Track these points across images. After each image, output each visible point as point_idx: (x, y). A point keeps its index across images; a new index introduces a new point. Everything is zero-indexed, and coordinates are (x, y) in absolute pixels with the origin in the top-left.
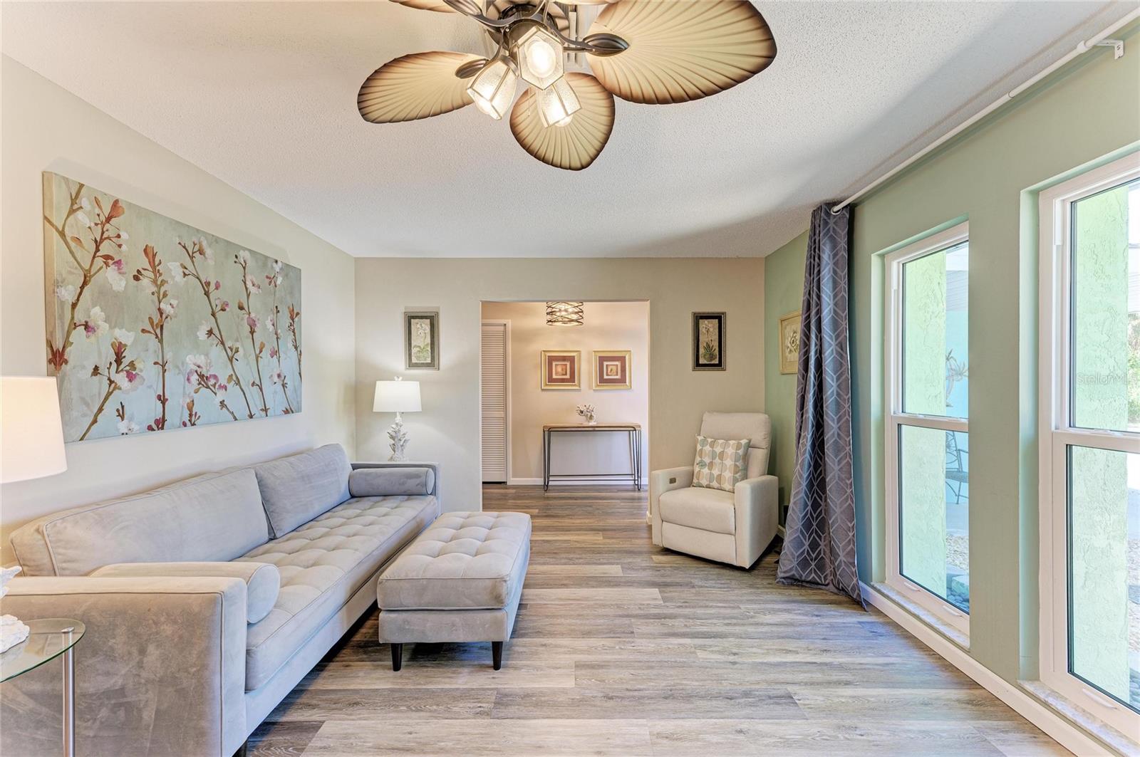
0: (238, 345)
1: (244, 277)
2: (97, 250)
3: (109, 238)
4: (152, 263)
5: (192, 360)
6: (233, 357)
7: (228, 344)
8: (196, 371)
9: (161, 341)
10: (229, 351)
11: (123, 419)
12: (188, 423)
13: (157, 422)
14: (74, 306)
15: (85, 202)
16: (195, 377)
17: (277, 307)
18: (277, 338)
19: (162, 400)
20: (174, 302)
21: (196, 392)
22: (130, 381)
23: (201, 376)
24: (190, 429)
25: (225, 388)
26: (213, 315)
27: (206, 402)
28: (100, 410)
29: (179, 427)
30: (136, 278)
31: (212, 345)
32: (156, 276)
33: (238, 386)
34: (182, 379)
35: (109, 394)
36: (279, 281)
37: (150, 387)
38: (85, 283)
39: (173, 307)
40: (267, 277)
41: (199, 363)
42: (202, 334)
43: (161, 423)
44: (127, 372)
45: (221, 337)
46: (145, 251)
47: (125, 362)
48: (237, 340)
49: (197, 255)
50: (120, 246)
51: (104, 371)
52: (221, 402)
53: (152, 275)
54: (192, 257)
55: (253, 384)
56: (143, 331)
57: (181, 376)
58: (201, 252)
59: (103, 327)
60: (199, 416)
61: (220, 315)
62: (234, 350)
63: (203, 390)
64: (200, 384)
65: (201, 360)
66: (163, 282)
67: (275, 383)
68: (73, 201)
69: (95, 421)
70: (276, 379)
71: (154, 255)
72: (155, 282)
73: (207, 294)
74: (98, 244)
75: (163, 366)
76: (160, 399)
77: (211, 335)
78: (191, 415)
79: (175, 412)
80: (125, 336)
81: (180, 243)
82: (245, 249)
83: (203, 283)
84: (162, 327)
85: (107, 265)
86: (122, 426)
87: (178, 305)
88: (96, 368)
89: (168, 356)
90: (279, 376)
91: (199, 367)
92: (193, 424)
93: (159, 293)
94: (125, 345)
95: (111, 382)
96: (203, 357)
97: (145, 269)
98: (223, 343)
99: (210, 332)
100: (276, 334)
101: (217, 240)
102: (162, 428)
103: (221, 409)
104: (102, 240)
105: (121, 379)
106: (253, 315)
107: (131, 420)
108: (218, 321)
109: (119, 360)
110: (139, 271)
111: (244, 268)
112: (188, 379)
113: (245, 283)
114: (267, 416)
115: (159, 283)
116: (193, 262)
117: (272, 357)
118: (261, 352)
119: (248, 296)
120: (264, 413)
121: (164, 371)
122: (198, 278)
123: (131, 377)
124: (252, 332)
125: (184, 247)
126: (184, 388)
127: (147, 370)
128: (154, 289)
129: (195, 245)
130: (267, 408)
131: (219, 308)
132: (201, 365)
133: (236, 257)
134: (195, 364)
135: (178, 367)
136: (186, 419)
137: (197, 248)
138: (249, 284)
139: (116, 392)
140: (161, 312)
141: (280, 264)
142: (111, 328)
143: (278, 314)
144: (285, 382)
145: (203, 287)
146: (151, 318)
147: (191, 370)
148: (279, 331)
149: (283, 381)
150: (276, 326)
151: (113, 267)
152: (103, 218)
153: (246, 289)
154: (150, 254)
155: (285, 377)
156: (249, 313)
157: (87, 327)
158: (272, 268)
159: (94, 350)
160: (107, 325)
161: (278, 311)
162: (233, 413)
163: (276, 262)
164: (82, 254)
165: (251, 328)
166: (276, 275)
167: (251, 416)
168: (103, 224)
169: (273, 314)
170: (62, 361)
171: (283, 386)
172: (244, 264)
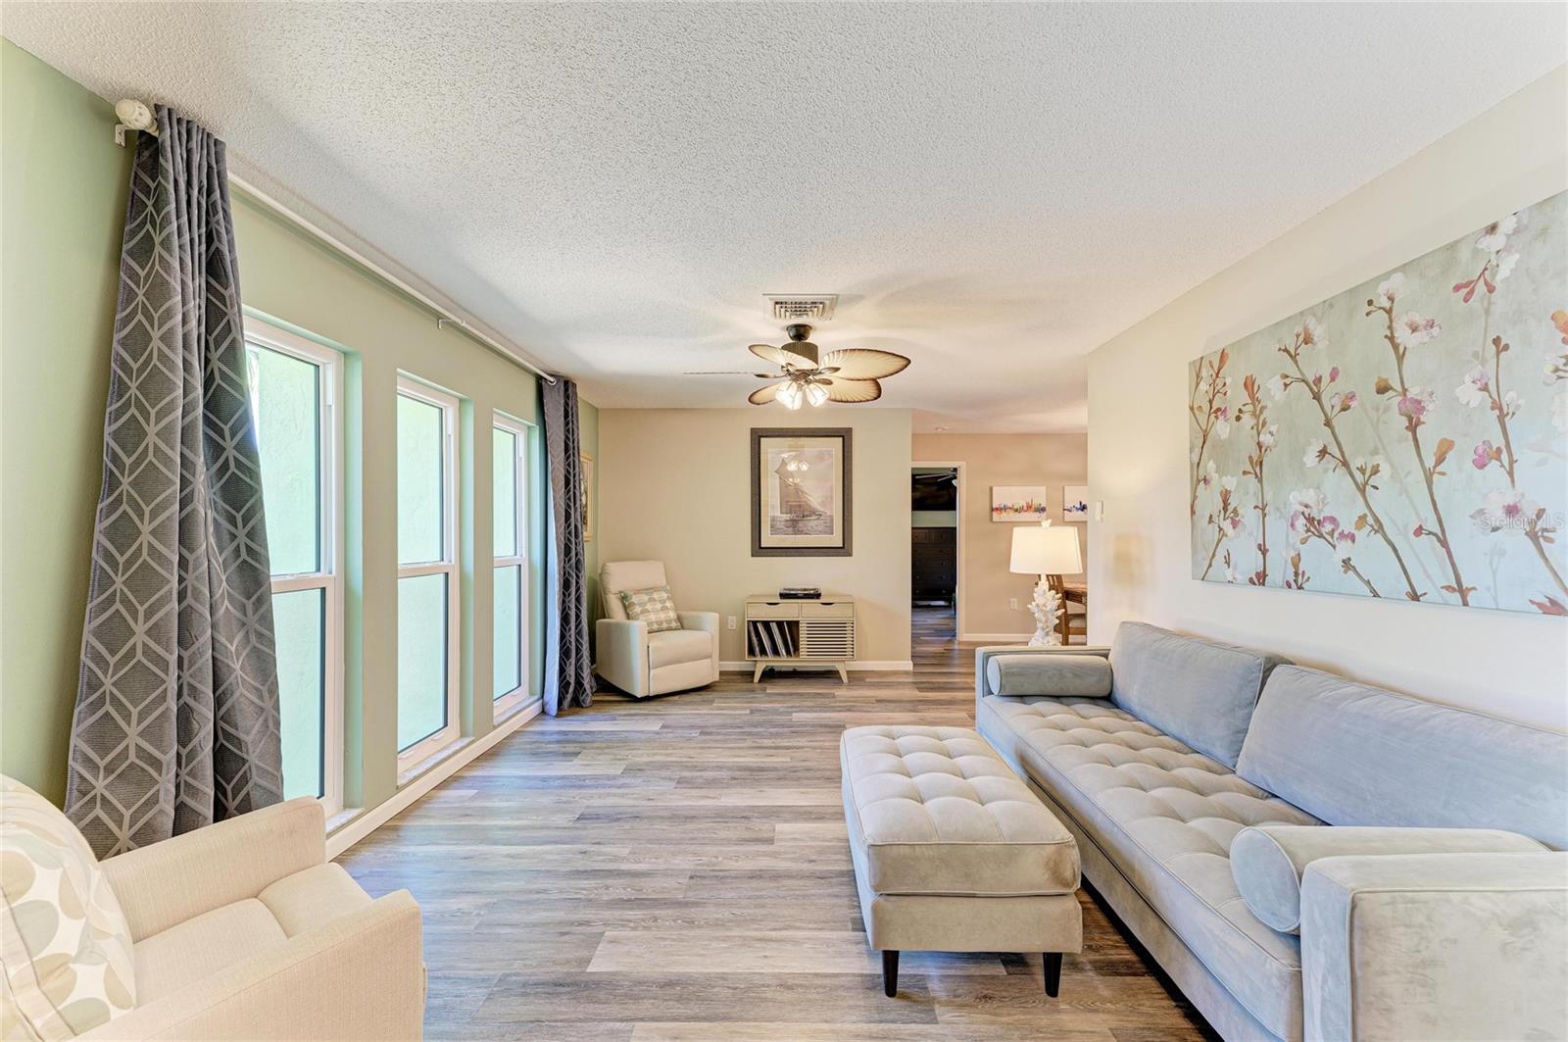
0: (1378, 460)
1: (1390, 327)
2: (1211, 408)
3: (1218, 392)
4: (1252, 396)
5: (1297, 497)
6: (1366, 483)
7: (1354, 464)
8: (1303, 513)
9: (1260, 481)
10: (1358, 475)
11: (1229, 566)
12: (1293, 585)
13: (1258, 575)
14: (1199, 464)
15: (1204, 373)
16: (1301, 522)
17: (1497, 341)
18: (1501, 418)
19: (1263, 550)
20: (1273, 428)
21: (1304, 541)
22: (1234, 528)
23: (1310, 520)
24: (1294, 593)
25: (1353, 538)
26: (1328, 424)
27: (1320, 559)
28: (1214, 554)
29: (1282, 587)
30: (1238, 418)
31: (1326, 471)
32: (1254, 405)
33: (1378, 535)
34: (1284, 524)
35: (1219, 541)
36: (1505, 269)
37: (1251, 534)
38: (1204, 443)
39: (1272, 435)
40: (1457, 288)
41: (1306, 500)
42: (1310, 459)
43: (1261, 578)
44: (1232, 518)
45: (1343, 456)
46: (1245, 384)
47: (1230, 508)
48: (1375, 452)
49: (1302, 349)
50: (1225, 394)
51: (1215, 518)
52: (1344, 561)
53: (1250, 408)
54: (1294, 358)
55: (1419, 531)
56: (1245, 473)
57: (1283, 520)
58: (1308, 339)
59: (1214, 476)
60: (1309, 578)
61: (1340, 421)
62: (1368, 473)
63: (1314, 539)
64: (1308, 530)
65: (1310, 496)
66: (1263, 408)
68: (1198, 376)
69: (1210, 566)
70: (1500, 518)
71: (1253, 384)
72: (1254, 414)
73: (1317, 397)
74: (1211, 402)
75: (1263, 509)
76: (1260, 550)
77: (1324, 456)
78: (1296, 574)
79: (1278, 571)
80: (1230, 482)
81: (1280, 349)
82: (1387, 276)
83: (1311, 381)
84: (1261, 463)
85: (1217, 417)
86: (1229, 574)
87: (1278, 431)
88: (1211, 517)
89: (1268, 497)
90: (1512, 510)
91: (1306, 506)
92: (1300, 588)
93: (1257, 424)
94: (1230, 492)
95: (1221, 529)
96: (1312, 491)
97: (1244, 405)
98: (1345, 464)
99: (1323, 452)
100: (1497, 406)
101: (1329, 304)
102: (1264, 585)
103: (1345, 572)
104: (1214, 397)
105: (1227, 525)
106: (1414, 392)
107: (1235, 569)
108: (1337, 430)
109: (1225, 509)
110: (1240, 411)
111: (1389, 312)
112: (1292, 525)
113: (1391, 339)
114: (1465, 604)
115: (1258, 412)
116: (1296, 362)
117: (1482, 466)
118: (1440, 460)
119: (1400, 358)
120: (1455, 598)
121: (1264, 516)
122: (1303, 381)
123: (1235, 524)
124: (1413, 427)
125: (1285, 350)
126: (1287, 536)
127: (1249, 516)
128: (1254, 422)
129: (1298, 336)
130: (1465, 585)
131: (1337, 409)
132: (1312, 505)
133: (1371, 303)
134: (1301, 503)
135: (1278, 509)
136: (1291, 578)
137: (1301, 338)
138: (1403, 335)
139: (1224, 538)
140: (1260, 445)
141: (1507, 225)
142: (1220, 477)
143: (1503, 354)
144: (1540, 525)
145: (1311, 389)
146: (1250, 457)
147: (1296, 511)
148: (1508, 397)
149: (1533, 523)
150: (1492, 387)
151: (1221, 418)
152: (1214, 376)
153: (1396, 347)
154: (1249, 385)
155: (1540, 513)
156: (1405, 390)
157: (1205, 480)
158: (1476, 252)
159: (1210, 501)
160: (1217, 475)
161: (1506, 347)
162: (1368, 582)
163: (1493, 228)
164: (1203, 418)
165: (1410, 419)
166: (1494, 262)
167: (1415, 597)
168: (1214, 381)
169: (1483, 362)
170: (1193, 512)
171: (1533, 536)
172: (1387, 304)
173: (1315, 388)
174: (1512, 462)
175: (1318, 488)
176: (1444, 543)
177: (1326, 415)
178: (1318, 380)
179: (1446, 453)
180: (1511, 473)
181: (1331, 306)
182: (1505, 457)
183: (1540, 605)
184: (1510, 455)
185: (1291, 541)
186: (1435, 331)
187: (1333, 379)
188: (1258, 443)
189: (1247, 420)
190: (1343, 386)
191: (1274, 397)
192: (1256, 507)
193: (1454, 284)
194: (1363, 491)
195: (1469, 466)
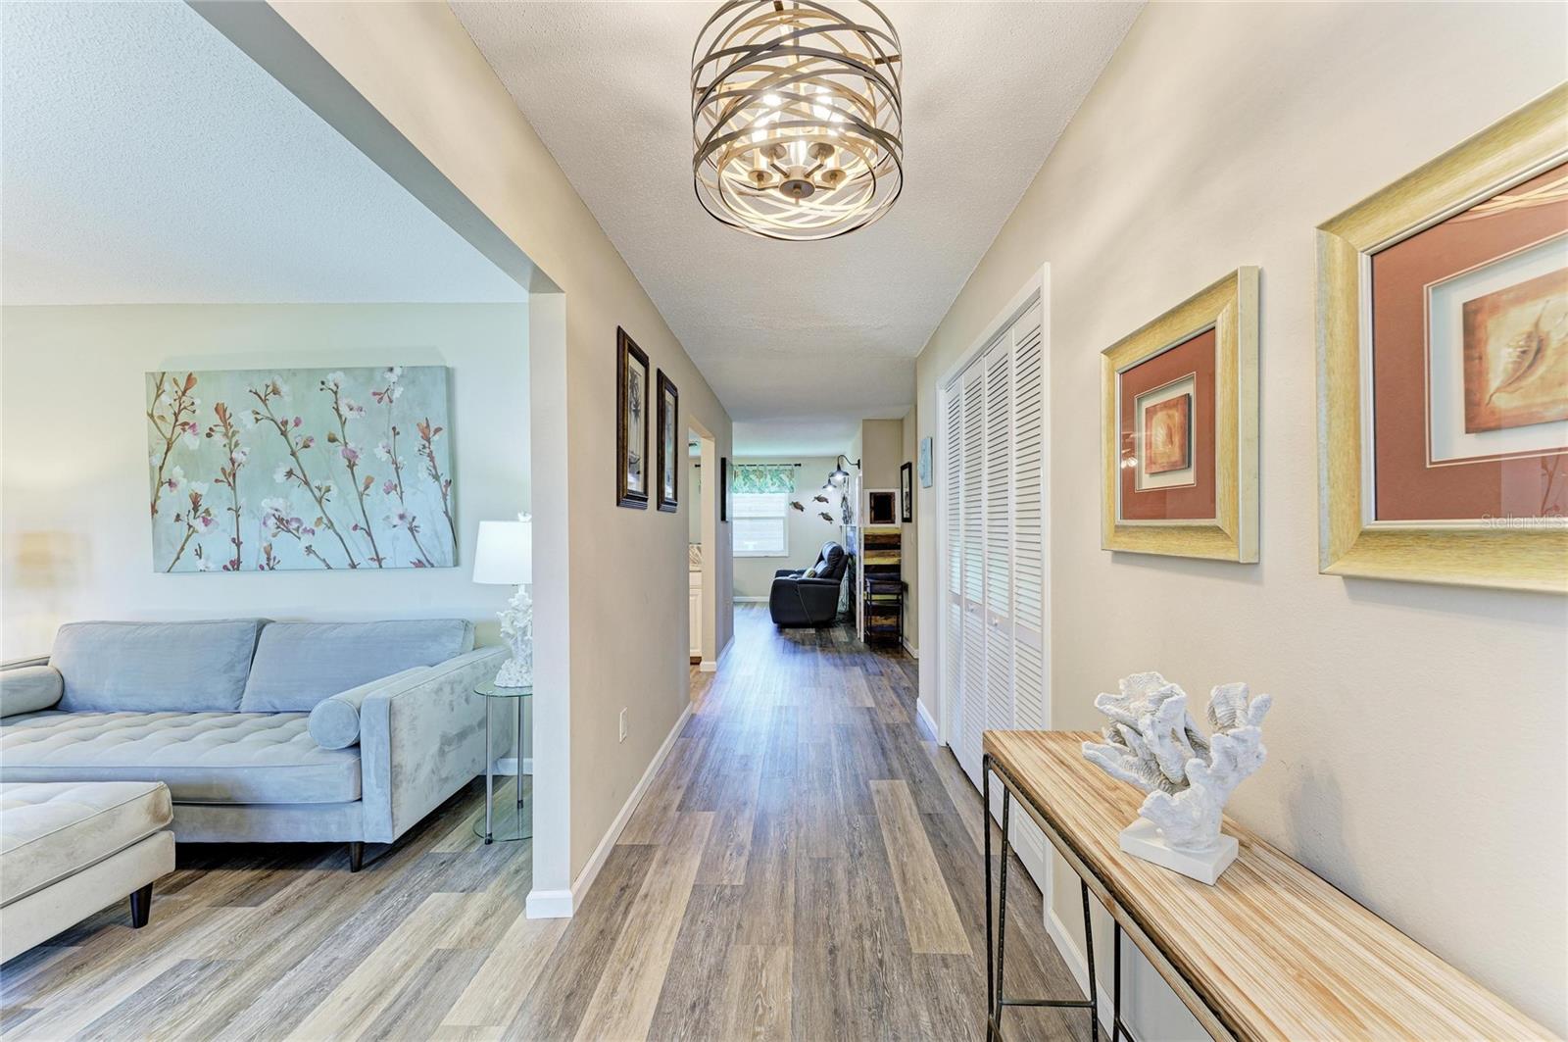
0: (329, 483)
1: (336, 403)
2: (177, 420)
3: (185, 408)
4: (223, 420)
5: (267, 504)
6: (322, 497)
7: (314, 483)
8: (274, 515)
9: (234, 488)
10: (316, 491)
11: (200, 558)
12: (266, 567)
13: (232, 563)
14: (161, 468)
15: (166, 386)
16: (272, 522)
17: (394, 429)
18: (397, 469)
19: (237, 543)
20: (246, 450)
21: (274, 536)
22: (206, 525)
23: (280, 520)
24: (267, 575)
25: (313, 532)
26: (293, 454)
27: (287, 547)
28: (182, 549)
29: (256, 570)
30: (209, 435)
31: (292, 487)
32: (226, 428)
33: (330, 530)
34: (256, 522)
35: (189, 536)
36: (397, 393)
37: (224, 531)
38: (168, 450)
39: (245, 454)
40: (375, 394)
41: (276, 506)
42: (280, 477)
43: (236, 565)
44: (203, 518)
45: (305, 476)
46: (216, 409)
47: (201, 509)
48: (328, 478)
49: (271, 397)
50: (194, 412)
51: (183, 517)
52: (307, 548)
53: (223, 429)
54: (264, 401)
55: (355, 528)
56: (217, 481)
57: (255, 519)
58: (276, 392)
59: (182, 482)
60: (279, 562)
61: (302, 454)
62: (323, 491)
63: (283, 534)
64: (278, 527)
65: (279, 503)
66: (234, 434)
67: (395, 526)
68: (158, 388)
69: (178, 558)
70: (396, 521)
71: (225, 411)
72: (226, 435)
73: (284, 433)
74: (176, 415)
75: (237, 511)
76: (234, 542)
77: (290, 477)
78: (268, 559)
79: (252, 554)
80: (201, 488)
81: (251, 392)
82: (334, 370)
83: (279, 422)
84: (234, 475)
85: (184, 430)
86: (200, 564)
87: (251, 452)
88: (178, 516)
89: (242, 501)
90: (402, 517)
91: (276, 510)
92: (272, 569)
93: (230, 444)
94: (201, 495)
95: (190, 527)
96: (281, 500)
97: (215, 426)
98: (307, 483)
99: (290, 473)
100: (395, 462)
101: (294, 373)
102: (238, 570)
103: (308, 555)
104: (180, 411)
105: (198, 524)
106: (351, 445)
107: (207, 559)
108: (300, 460)
109: (196, 509)
110: (211, 429)
111: (336, 393)
112: (264, 523)
113: (337, 410)
114: (381, 567)
115: (230, 434)
116: (266, 405)
117: (388, 493)
118: (367, 487)
119: (343, 424)
120: (376, 564)
121: (238, 516)
122: (272, 420)
123: (206, 522)
124: (351, 466)
125: (256, 393)
126: (260, 531)
127: (222, 517)
128: (226, 441)
129: (267, 386)
130: (380, 557)
131: (301, 445)
132: (279, 508)
133: (323, 383)
134: (272, 508)
135: (252, 512)
136: (264, 562)
137: (270, 389)
138: (344, 410)
139: (194, 534)
140: (233, 461)
141: (398, 371)
142: (189, 482)
143: (397, 437)
144: (414, 524)
145: (280, 428)
146: (223, 470)
147: (268, 514)
148: (400, 459)
149: (411, 523)
150: (393, 453)
151: (189, 432)
152: (180, 393)
153: (340, 416)
154: (220, 410)
155: (414, 519)
156: (346, 444)
157: (170, 483)
158: (384, 379)
159: (175, 501)
160: (185, 481)
161: (398, 433)
162: (324, 560)
163: (391, 369)
164: (167, 429)
165: (350, 461)
166: (392, 387)
167: (353, 566)
168: (180, 398)
169: (388, 438)
170: (154, 511)
171: (411, 529)
172: (335, 389)
173: (282, 428)
174: (402, 492)
175: (287, 497)
176: (369, 534)
177: (291, 448)
178: (285, 423)
179: (370, 483)
180: (401, 498)
181: (294, 374)
182: (398, 489)
183: (414, 564)
184: (401, 488)
185: (264, 536)
186: (363, 413)
187: (297, 425)
188: (231, 459)
189: (218, 438)
190: (304, 431)
191: (245, 426)
192: (229, 509)
193: (372, 391)
194: (320, 502)
195: (382, 491)
